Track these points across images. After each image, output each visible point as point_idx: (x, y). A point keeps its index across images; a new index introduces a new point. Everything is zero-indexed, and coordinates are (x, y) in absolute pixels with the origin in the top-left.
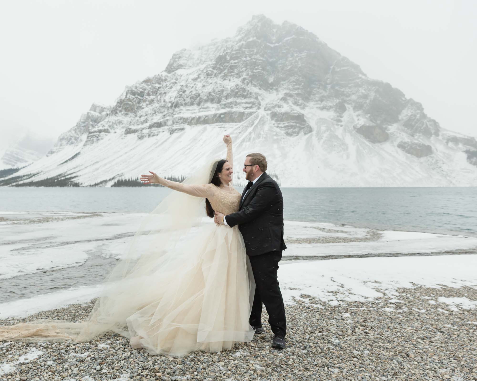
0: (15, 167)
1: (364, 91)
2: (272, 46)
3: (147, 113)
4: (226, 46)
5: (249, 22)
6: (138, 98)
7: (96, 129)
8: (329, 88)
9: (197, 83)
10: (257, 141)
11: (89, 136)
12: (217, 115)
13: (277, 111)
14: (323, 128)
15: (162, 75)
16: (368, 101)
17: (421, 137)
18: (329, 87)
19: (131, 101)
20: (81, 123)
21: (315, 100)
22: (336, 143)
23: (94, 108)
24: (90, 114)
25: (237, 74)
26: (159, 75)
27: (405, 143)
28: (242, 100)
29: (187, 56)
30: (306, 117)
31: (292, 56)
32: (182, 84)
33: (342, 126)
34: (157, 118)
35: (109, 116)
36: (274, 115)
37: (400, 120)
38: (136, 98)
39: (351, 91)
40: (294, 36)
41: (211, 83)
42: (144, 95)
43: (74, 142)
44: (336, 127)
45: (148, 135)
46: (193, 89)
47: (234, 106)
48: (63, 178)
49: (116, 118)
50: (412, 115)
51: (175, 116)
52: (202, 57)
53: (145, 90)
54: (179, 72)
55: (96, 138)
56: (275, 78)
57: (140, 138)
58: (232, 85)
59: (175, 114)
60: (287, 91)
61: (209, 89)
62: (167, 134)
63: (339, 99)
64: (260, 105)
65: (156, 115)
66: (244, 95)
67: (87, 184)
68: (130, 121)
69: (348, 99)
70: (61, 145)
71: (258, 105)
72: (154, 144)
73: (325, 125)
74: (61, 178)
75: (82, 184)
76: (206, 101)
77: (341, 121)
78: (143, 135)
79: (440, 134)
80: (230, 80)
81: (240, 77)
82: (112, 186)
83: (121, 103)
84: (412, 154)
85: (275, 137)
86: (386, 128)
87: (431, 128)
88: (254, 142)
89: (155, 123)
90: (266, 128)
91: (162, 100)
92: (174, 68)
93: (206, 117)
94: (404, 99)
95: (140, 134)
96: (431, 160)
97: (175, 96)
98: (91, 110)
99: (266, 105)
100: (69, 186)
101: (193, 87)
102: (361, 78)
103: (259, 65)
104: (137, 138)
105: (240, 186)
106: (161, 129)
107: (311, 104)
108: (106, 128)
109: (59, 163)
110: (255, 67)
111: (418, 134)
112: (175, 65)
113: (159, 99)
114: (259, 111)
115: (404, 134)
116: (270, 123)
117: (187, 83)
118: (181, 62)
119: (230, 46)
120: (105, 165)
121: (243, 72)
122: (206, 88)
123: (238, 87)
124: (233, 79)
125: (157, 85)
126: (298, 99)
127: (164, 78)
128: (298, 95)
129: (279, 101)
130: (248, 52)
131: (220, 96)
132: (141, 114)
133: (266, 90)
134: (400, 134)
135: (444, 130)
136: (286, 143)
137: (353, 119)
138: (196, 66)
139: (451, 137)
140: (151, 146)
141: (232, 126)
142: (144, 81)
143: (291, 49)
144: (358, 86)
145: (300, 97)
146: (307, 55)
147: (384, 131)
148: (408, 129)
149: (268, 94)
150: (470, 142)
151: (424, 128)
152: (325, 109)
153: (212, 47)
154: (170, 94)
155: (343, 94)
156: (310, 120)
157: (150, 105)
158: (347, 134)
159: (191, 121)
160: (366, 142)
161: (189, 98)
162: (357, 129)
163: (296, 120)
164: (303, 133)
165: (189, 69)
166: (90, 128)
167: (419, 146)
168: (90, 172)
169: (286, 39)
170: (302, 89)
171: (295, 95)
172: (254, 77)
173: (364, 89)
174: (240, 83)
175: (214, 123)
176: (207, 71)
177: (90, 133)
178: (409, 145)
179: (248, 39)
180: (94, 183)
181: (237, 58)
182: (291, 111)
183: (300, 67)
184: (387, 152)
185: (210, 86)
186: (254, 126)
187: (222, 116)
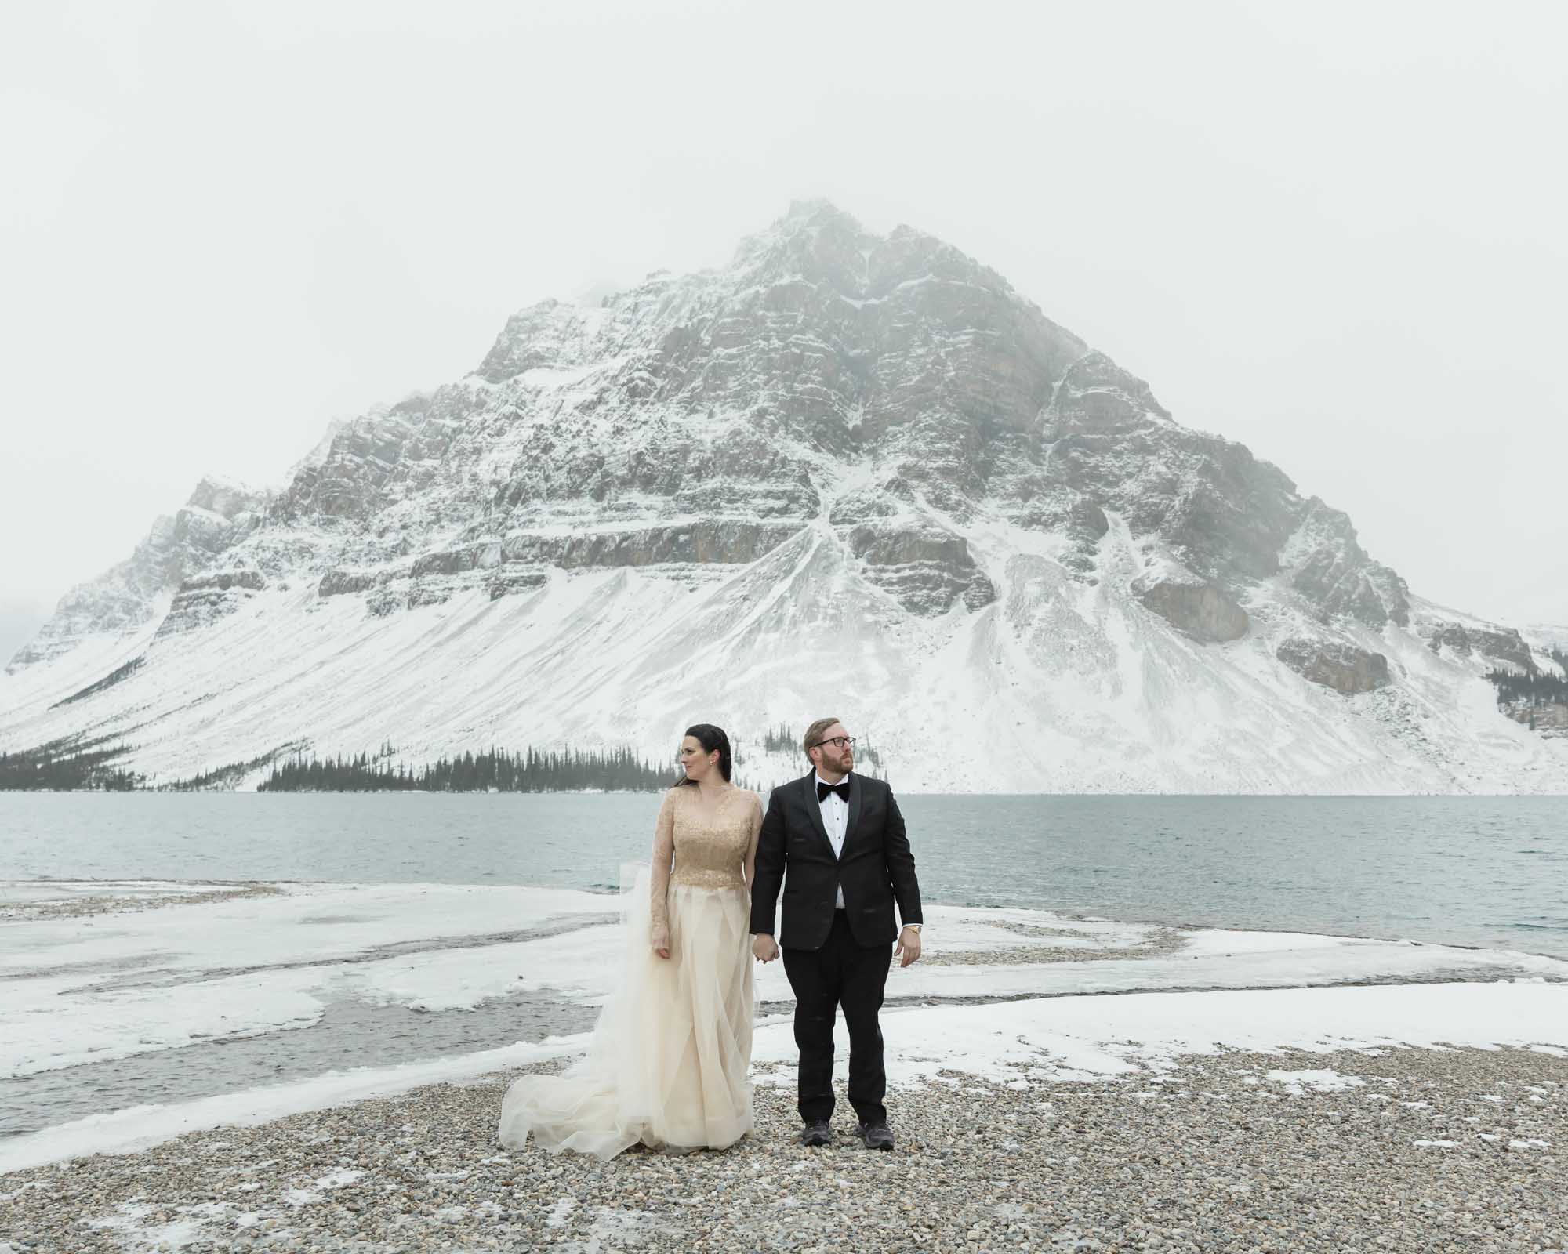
1: (1163, 469)
2: (858, 304)
3: (406, 520)
4: (699, 298)
5: (780, 222)
6: (376, 465)
7: (210, 574)
8: (1049, 452)
9: (593, 420)
10: (805, 628)
11: (181, 600)
12: (665, 536)
13: (875, 526)
14: (1032, 589)
15: (466, 387)
16: (1177, 503)
17: (1353, 628)
18: (1049, 449)
19: (350, 478)
20: (151, 550)
21: (1003, 491)
22: (1075, 642)
23: (205, 494)
24: (188, 516)
25: (737, 395)
26: (455, 386)
27: (1303, 645)
28: (752, 483)
29: (561, 325)
30: (973, 550)
31: (926, 342)
32: (538, 421)
33: (1093, 583)
34: (443, 541)
35: (263, 526)
36: (864, 541)
37: (1281, 569)
38: (370, 464)
39: (1122, 468)
40: (930, 277)
41: (645, 423)
42: (397, 456)
43: (122, 620)
44: (1076, 585)
45: (408, 597)
46: (578, 440)
47: (723, 504)
48: (67, 757)
49: (290, 536)
50: (1319, 552)
51: (511, 534)
52: (612, 329)
53: (403, 436)
54: (531, 378)
55: (208, 605)
56: (865, 413)
57: (377, 611)
58: (718, 434)
59: (512, 527)
60: (910, 460)
61: (638, 440)
62: (480, 597)
63: (1083, 492)
64: (817, 503)
65: (442, 527)
66: (760, 467)
67: (162, 780)
68: (341, 546)
69: (1112, 492)
70: (68, 631)
71: (810, 504)
72: (432, 631)
73: (1039, 579)
74: (60, 755)
75: (143, 778)
76: (626, 484)
77: (1092, 568)
78: (389, 599)
79: (1410, 615)
80: (711, 415)
81: (747, 404)
82: (260, 789)
83: (308, 480)
84: (1324, 681)
85: (869, 618)
86: (1238, 594)
87: (1384, 596)
88: (794, 631)
89: (435, 557)
90: (838, 582)
91: (466, 477)
92: (513, 363)
93: (626, 539)
94: (1292, 498)
95: (380, 597)
96: (1386, 703)
97: (512, 462)
98: (194, 501)
99: (838, 504)
100: (91, 788)
101: (579, 432)
102: (1152, 424)
103: (812, 368)
104: (364, 609)
106: (456, 580)
107: (990, 505)
108: (248, 570)
109: (58, 701)
110: (797, 373)
111: (1340, 616)
112: (517, 353)
113: (453, 471)
114: (811, 523)
115: (1297, 614)
116: (849, 570)
117: (559, 417)
118: (539, 345)
119: (714, 300)
120: (241, 706)
121: (757, 387)
122: (627, 439)
123: (738, 439)
124: (723, 412)
125: (450, 423)
126: (945, 486)
127: (474, 399)
128: (946, 472)
129: (881, 490)
130: (774, 323)
131: (676, 467)
132: (386, 523)
133: (836, 452)
134: (1283, 614)
135: (1425, 603)
136: (904, 637)
137: (1131, 561)
138: (592, 362)
139: (1446, 627)
140: (418, 641)
141: (717, 574)
142: (400, 407)
143: (923, 319)
144: (1143, 449)
145: (954, 481)
146: (975, 343)
147: (1231, 601)
148: (1310, 597)
149: (845, 468)
150: (1503, 644)
151: (1360, 597)
152: (1038, 522)
153: (650, 298)
154: (495, 455)
155: (1095, 475)
156: (989, 560)
157: (418, 489)
158: (1111, 610)
159: (570, 551)
160: (1174, 638)
161: (565, 470)
162: (1144, 594)
163: (942, 559)
164: (963, 604)
165: (568, 369)
166: (187, 571)
167: (1347, 657)
168: (178, 734)
169: (903, 285)
170: (958, 455)
171: (936, 474)
172: (795, 407)
173: (1162, 460)
174: (747, 427)
175: (653, 563)
176: (632, 380)
177: (185, 587)
178: (1313, 652)
179: (774, 278)
180: (189, 777)
181: (738, 340)
182: (924, 527)
183: (951, 380)
184: (1245, 676)
185: (641, 432)
186: (793, 575)
187: (682, 538)
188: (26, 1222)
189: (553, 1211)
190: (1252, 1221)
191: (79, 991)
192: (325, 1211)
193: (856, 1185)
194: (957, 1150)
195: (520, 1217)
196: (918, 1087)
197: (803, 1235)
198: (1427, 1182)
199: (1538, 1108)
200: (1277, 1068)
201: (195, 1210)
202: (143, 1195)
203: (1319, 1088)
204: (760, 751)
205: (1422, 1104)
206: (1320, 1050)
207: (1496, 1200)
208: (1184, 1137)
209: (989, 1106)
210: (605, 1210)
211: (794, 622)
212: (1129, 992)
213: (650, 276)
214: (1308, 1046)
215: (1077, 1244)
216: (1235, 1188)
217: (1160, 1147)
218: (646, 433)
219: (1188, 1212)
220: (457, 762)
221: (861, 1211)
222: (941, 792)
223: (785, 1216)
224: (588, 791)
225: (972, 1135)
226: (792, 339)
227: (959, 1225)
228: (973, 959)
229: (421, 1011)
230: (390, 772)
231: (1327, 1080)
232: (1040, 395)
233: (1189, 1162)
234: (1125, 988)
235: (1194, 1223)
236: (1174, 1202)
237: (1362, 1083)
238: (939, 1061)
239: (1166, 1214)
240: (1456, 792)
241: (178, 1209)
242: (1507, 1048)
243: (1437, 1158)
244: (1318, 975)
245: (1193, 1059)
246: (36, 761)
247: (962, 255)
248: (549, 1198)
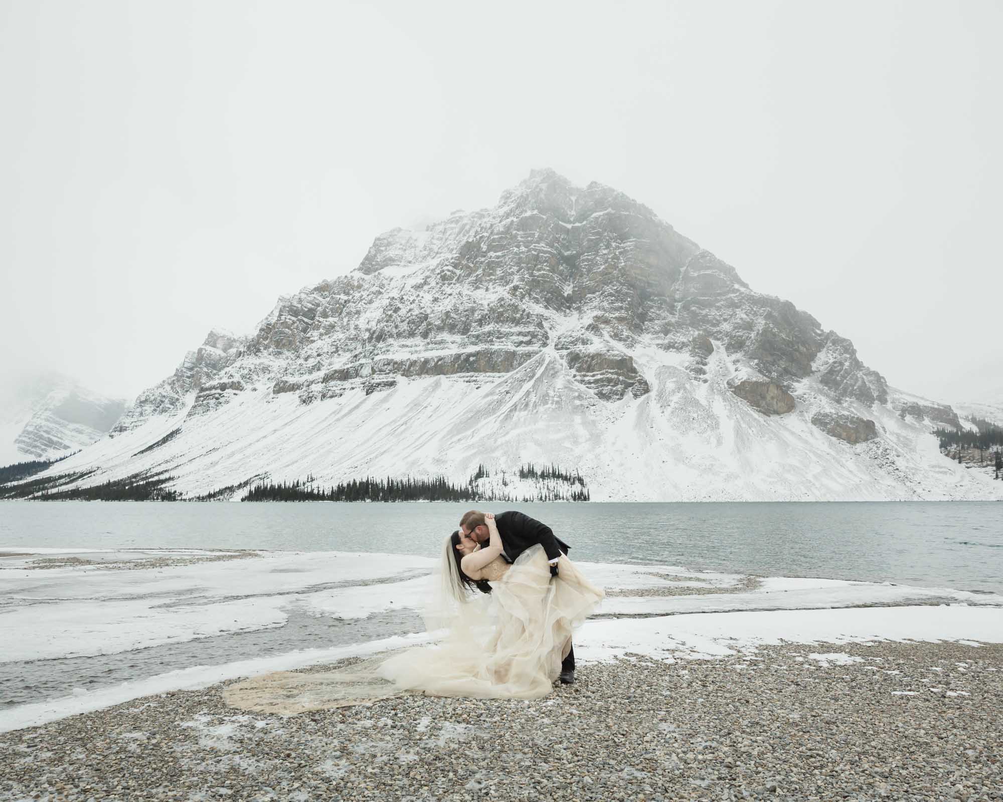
0: (42, 460)
1: (744, 316)
2: (569, 226)
3: (320, 351)
4: (480, 225)
5: (525, 181)
6: (304, 321)
7: (215, 382)
8: (679, 307)
9: (421, 294)
10: (541, 409)
11: (200, 397)
12: (462, 358)
13: (580, 351)
14: (670, 385)
15: (352, 277)
16: (753, 335)
17: (855, 405)
18: (679, 305)
19: (289, 328)
20: (184, 370)
21: (653, 330)
22: (695, 415)
23: (212, 340)
24: (204, 351)
25: (502, 278)
26: (346, 277)
27: (826, 415)
28: (511, 327)
29: (403, 242)
30: (636, 363)
31: (608, 246)
32: (391, 295)
33: (705, 381)
34: (340, 362)
35: (243, 356)
36: (574, 359)
37: (813, 372)
38: (300, 321)
39: (721, 316)
40: (610, 210)
41: (450, 295)
42: (314, 316)
43: (169, 408)
44: (695, 383)
45: (321, 394)
46: (412, 306)
47: (494, 339)
48: (141, 483)
49: (257, 361)
50: (835, 363)
51: (377, 358)
52: (432, 243)
53: (318, 305)
54: (387, 272)
55: (215, 400)
56: (574, 287)
57: (304, 402)
58: (492, 300)
59: (378, 354)
60: (599, 313)
61: (446, 305)
62: (360, 393)
63: (699, 330)
64: (547, 338)
65: (339, 355)
66: (515, 318)
67: (191, 495)
68: (285, 366)
69: (715, 330)
71: (544, 339)
72: (334, 413)
73: (674, 379)
74: (138, 481)
75: (181, 494)
76: (440, 329)
77: (704, 373)
78: (311, 395)
79: (888, 398)
80: (487, 290)
81: (507, 283)
82: (243, 500)
83: (267, 330)
84: (839, 436)
85: (577, 402)
86: (788, 387)
87: (872, 387)
88: (535, 411)
89: (336, 371)
90: (559, 382)
91: (352, 327)
92: (378, 264)
93: (440, 360)
94: (819, 332)
95: (306, 394)
96: (875, 448)
97: (377, 318)
98: (207, 343)
99: (559, 339)
100: (154, 499)
101: (414, 301)
102: (738, 290)
103: (544, 263)
104: (298, 401)
105: (508, 500)
106: (347, 384)
107: (646, 338)
108: (235, 380)
109: (136, 452)
110: (535, 266)
111: (847, 399)
112: (379, 258)
113: (345, 324)
114: (544, 350)
115: (823, 398)
116: (566, 376)
117: (402, 293)
118: (392, 253)
119: (488, 225)
120: (233, 454)
121: (513, 273)
122: (441, 304)
123: (502, 303)
124: (494, 288)
125: (343, 297)
126: (620, 327)
127: (356, 284)
128: (620, 319)
129: (583, 330)
130: (521, 237)
131: (468, 319)
132: (309, 353)
133: (558, 309)
134: (815, 398)
135: (896, 391)
136: (597, 413)
137: (727, 369)
138: (421, 262)
139: (909, 405)
140: (326, 418)
141: (491, 379)
142: (316, 289)
143: (606, 234)
144: (733, 305)
145: (625, 325)
146: (636, 246)
147: (785, 392)
148: (830, 388)
149: (562, 317)
150: (943, 414)
151: (859, 388)
152: (673, 347)
153: (453, 225)
154: (368, 314)
155: (705, 320)
156: (645, 369)
157: (326, 334)
158: (716, 397)
159: (409, 368)
160: (752, 412)
161: (406, 322)
162: (735, 388)
163: (618, 369)
164: (631, 394)
165: (408, 266)
166: (203, 381)
167: (852, 422)
168: (199, 469)
169: (595, 215)
170: (627, 310)
171: (615, 321)
172: (534, 284)
173: (744, 311)
174: (507, 296)
175: (455, 373)
176: (443, 271)
177: (202, 390)
178: (833, 419)
179: (522, 212)
180: (206, 493)
181: (501, 247)
182: (608, 351)
183: (623, 268)
184: (793, 433)
185: (448, 300)
186: (534, 379)
187: (472, 359)
188: (149, 723)
189: (419, 723)
190: (801, 733)
191: (159, 607)
192: (300, 721)
193: (582, 713)
194: (637, 695)
195: (402, 726)
196: (613, 662)
197: (554, 738)
198: (899, 713)
199: (963, 674)
200: (814, 652)
201: (233, 719)
202: (206, 711)
203: (838, 663)
204: (517, 478)
205: (897, 672)
206: (839, 643)
207: (938, 723)
208: (762, 689)
209: (653, 672)
210: (447, 723)
211: (535, 406)
212: (729, 611)
213: (453, 213)
214: (832, 640)
215: (704, 744)
216: (791, 716)
217: (749, 694)
218: (451, 300)
219: (766, 728)
220: (349, 485)
221: (585, 726)
222: (619, 501)
223: (544, 728)
224: (421, 501)
225: (645, 687)
226: (532, 247)
227: (639, 734)
228: (641, 593)
229: (340, 620)
230: (312, 490)
231: (843, 659)
232: (673, 276)
233: (765, 702)
234: (727, 609)
235: (769, 734)
236: (757, 723)
237: (863, 661)
238: (624, 648)
239: (753, 729)
240: (915, 499)
241: (225, 718)
242: (946, 642)
243: (905, 701)
244: (838, 602)
245: (767, 647)
246: (125, 485)
247: (627, 198)
248: (417, 717)
